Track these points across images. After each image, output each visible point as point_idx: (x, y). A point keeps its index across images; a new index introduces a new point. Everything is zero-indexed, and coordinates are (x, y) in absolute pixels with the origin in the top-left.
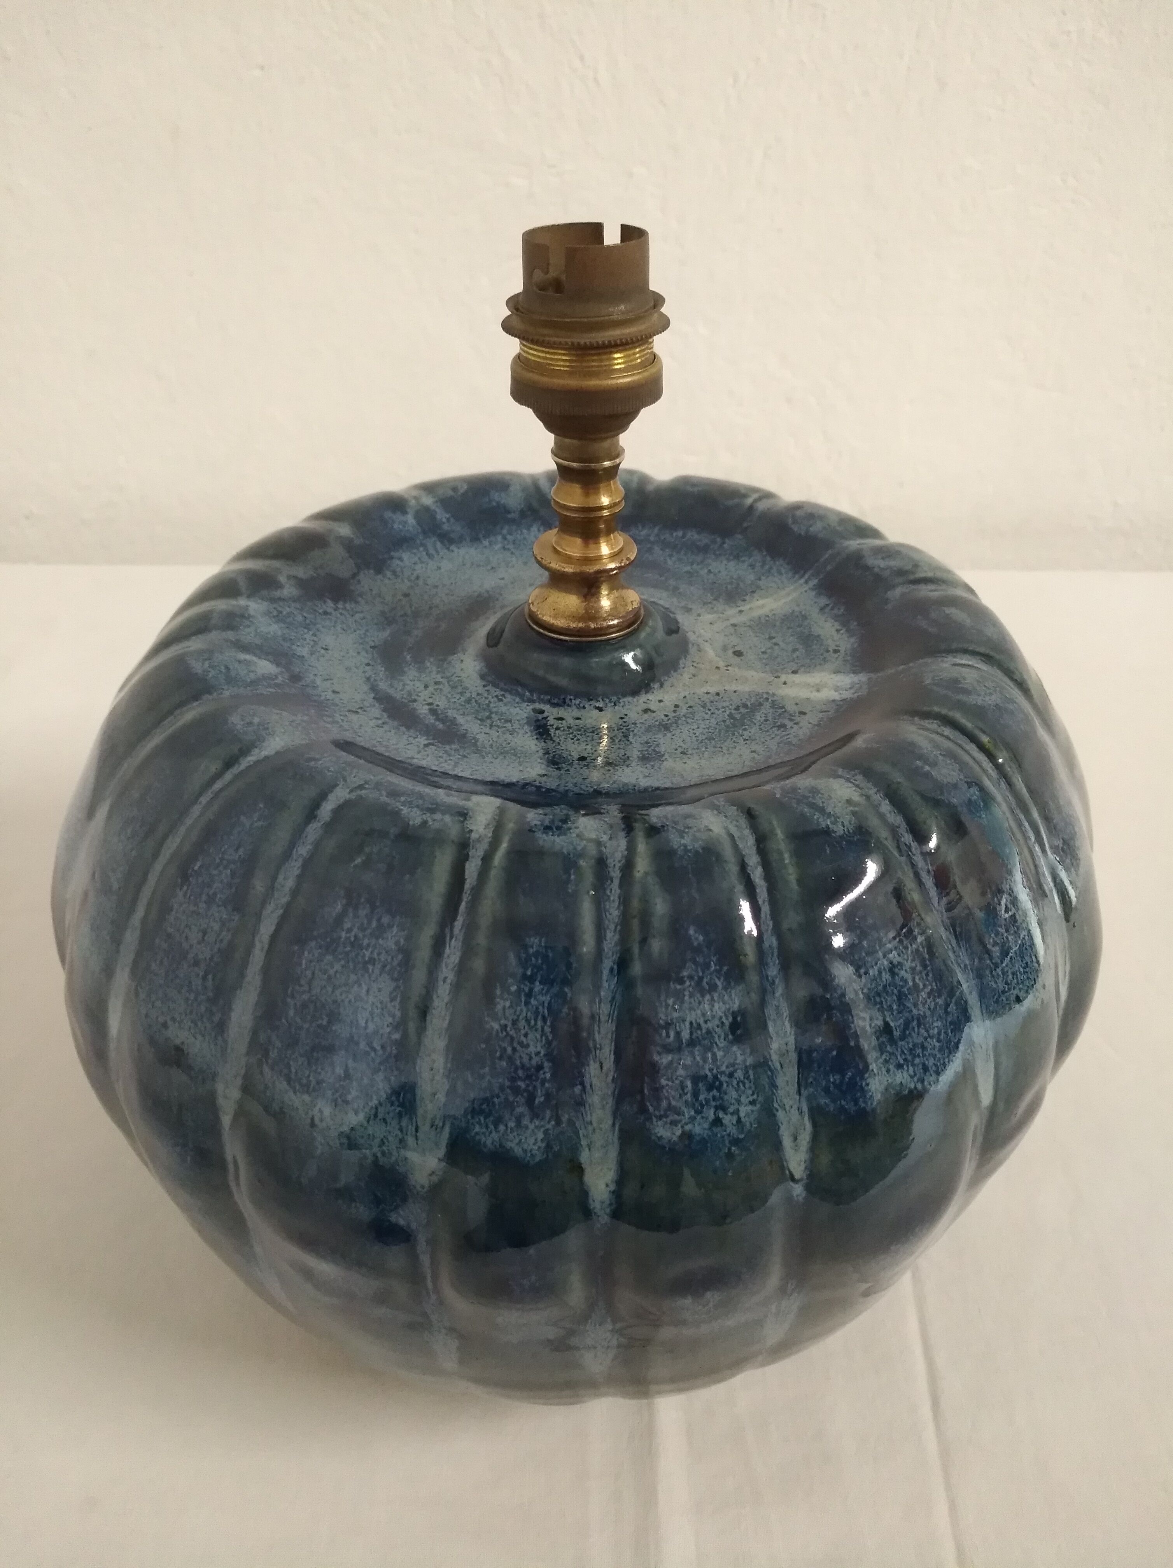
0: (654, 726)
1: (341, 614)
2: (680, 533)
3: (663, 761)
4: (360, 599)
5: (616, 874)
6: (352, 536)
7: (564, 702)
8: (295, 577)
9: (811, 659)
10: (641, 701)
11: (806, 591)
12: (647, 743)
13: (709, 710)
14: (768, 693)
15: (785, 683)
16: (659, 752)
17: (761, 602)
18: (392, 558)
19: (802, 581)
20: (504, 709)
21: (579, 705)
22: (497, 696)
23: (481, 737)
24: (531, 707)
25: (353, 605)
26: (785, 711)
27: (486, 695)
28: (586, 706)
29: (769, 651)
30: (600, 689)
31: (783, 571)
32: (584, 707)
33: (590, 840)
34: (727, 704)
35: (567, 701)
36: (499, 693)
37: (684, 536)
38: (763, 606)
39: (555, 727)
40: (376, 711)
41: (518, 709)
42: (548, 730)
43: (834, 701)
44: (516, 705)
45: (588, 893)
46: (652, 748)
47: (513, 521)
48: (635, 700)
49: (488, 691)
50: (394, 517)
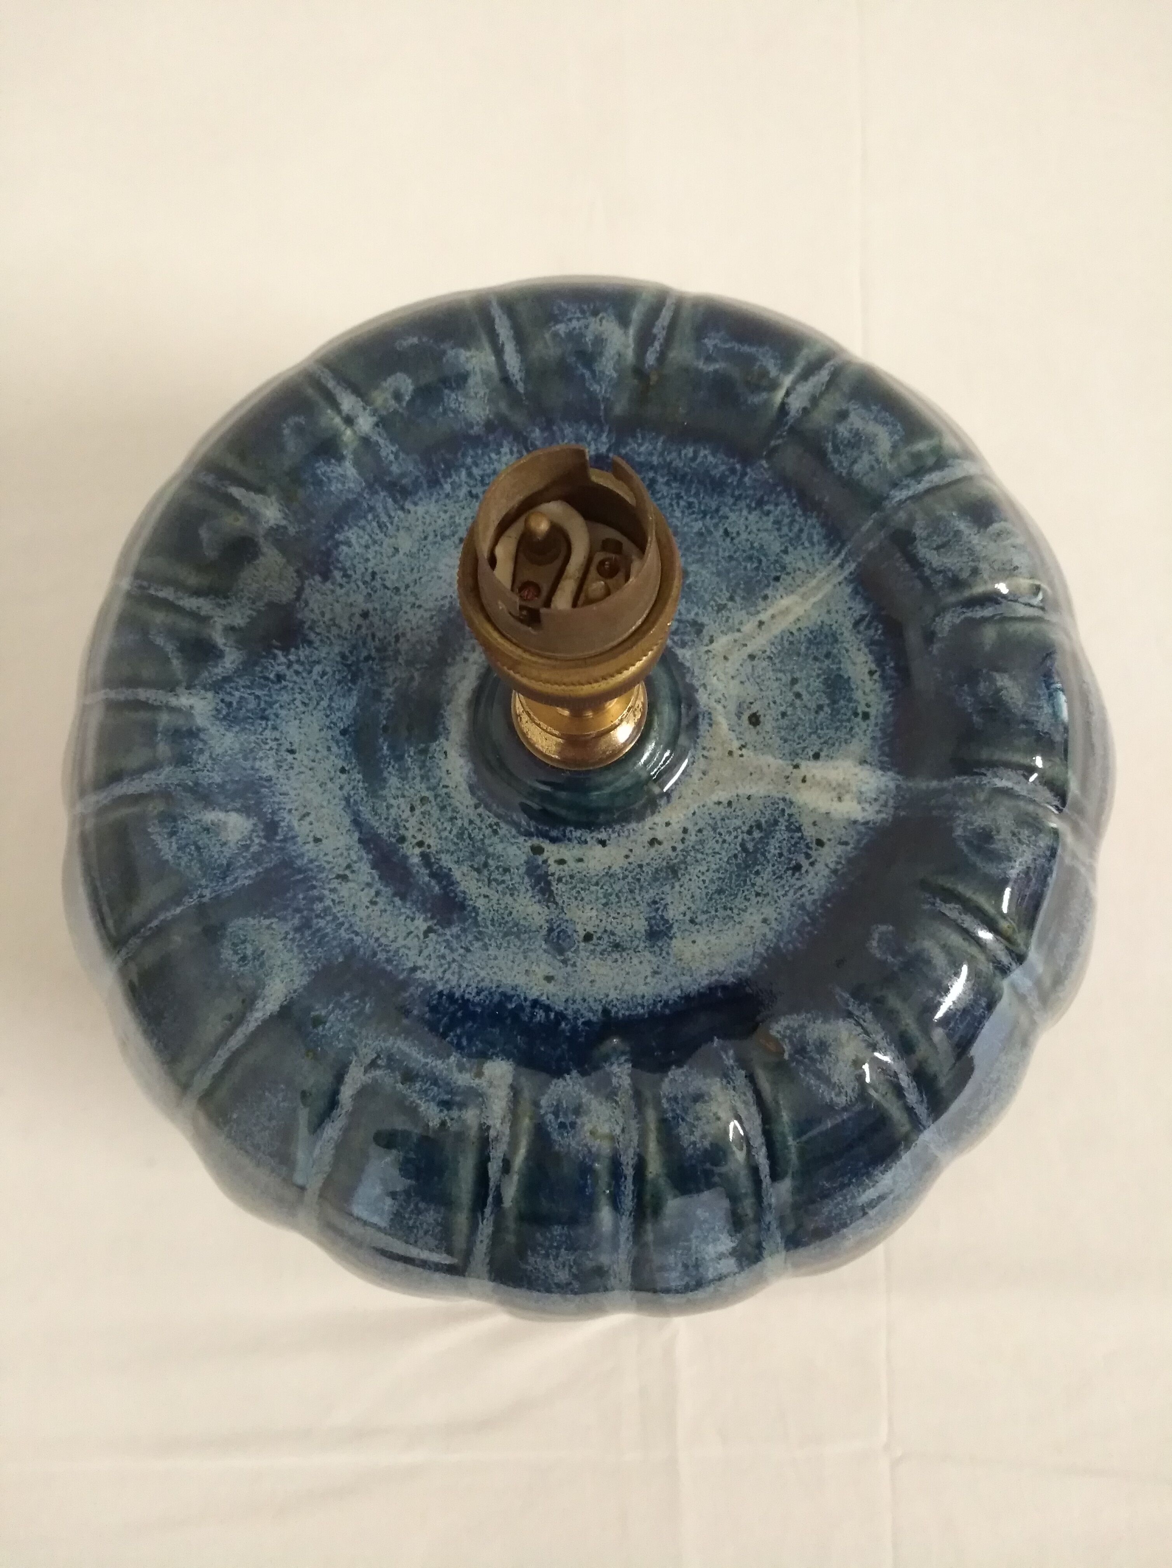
0: (661, 870)
1: (297, 673)
2: (689, 451)
3: (671, 938)
4: (312, 636)
5: (629, 1172)
6: (284, 523)
7: (564, 835)
9: (837, 729)
10: (647, 828)
11: (840, 583)
12: (655, 902)
13: (720, 834)
14: (784, 800)
15: (804, 780)
16: (667, 921)
17: (785, 602)
18: (337, 544)
19: (837, 561)
20: (500, 847)
21: (580, 838)
22: (491, 826)
23: (480, 903)
24: (529, 844)
25: (307, 651)
26: (801, 838)
27: (478, 821)
28: (588, 839)
29: (790, 711)
30: (602, 818)
31: (816, 538)
32: (586, 842)
33: (603, 1137)
34: (738, 822)
35: (568, 834)
36: (493, 820)
37: (696, 453)
38: (786, 611)
39: (556, 877)
40: (365, 871)
41: (515, 847)
42: (549, 884)
43: (855, 822)
44: (513, 840)
45: (604, 1192)
46: (660, 912)
48: (640, 825)
49: (480, 815)
50: (329, 470)
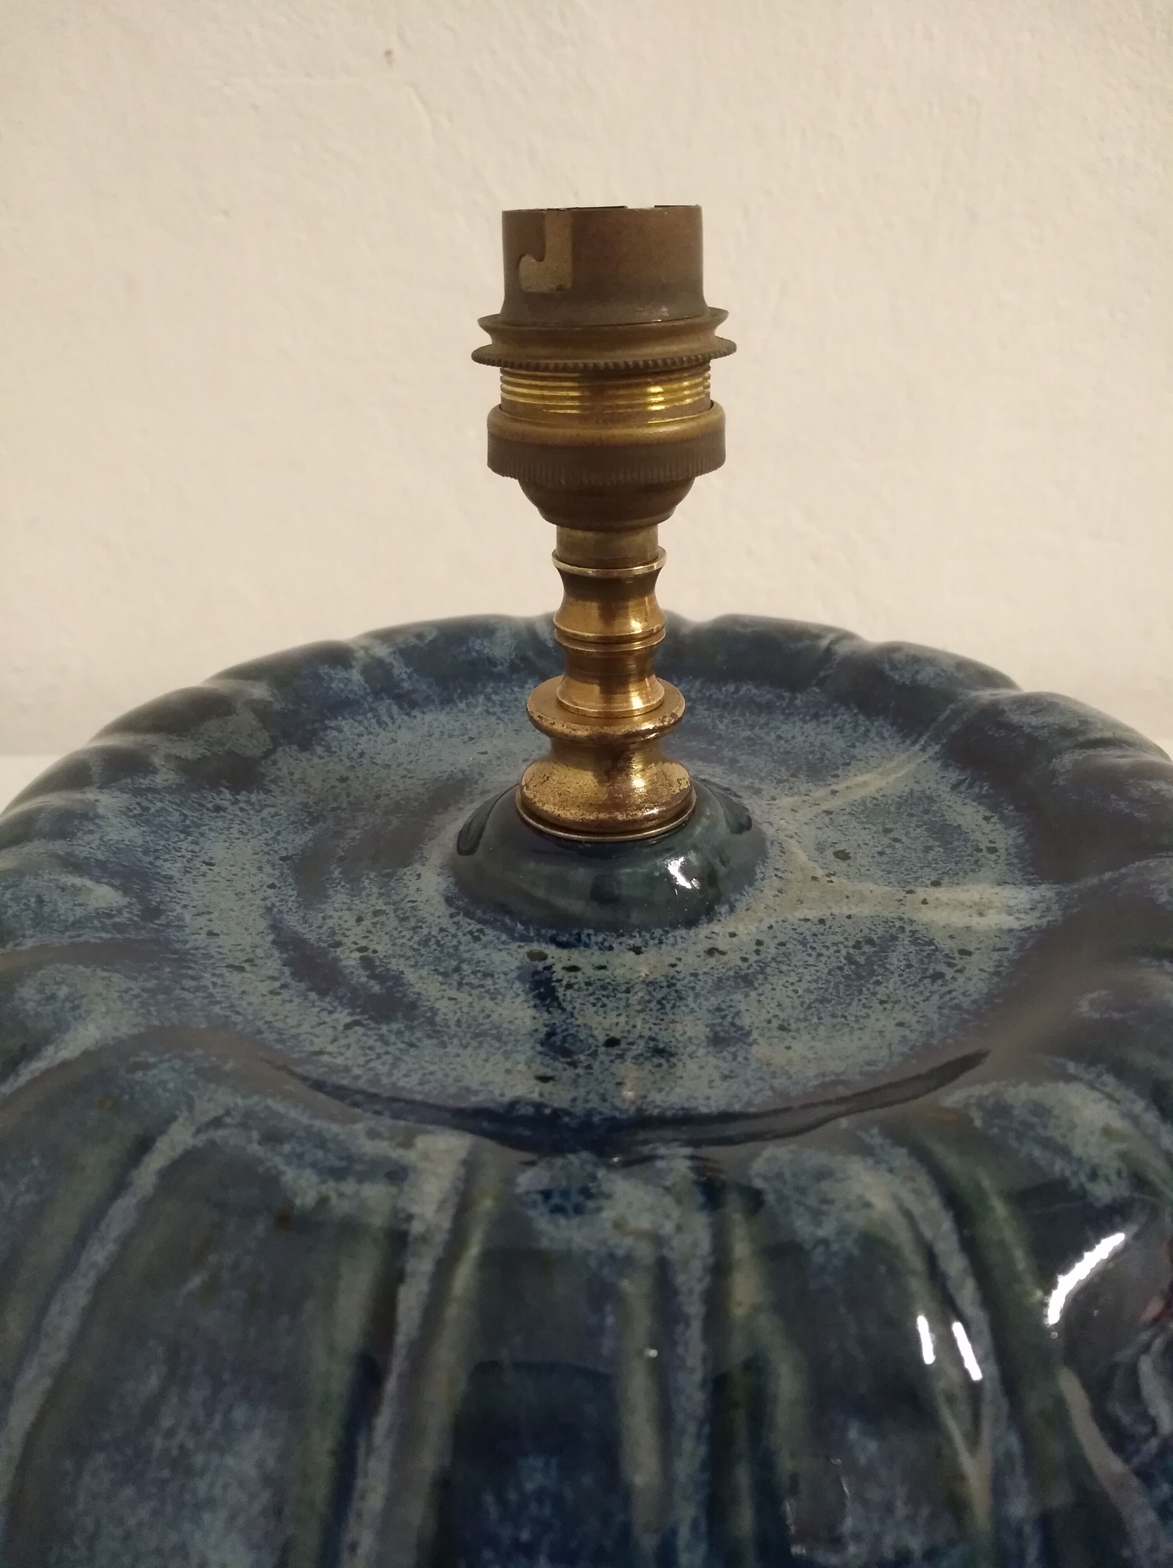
0: (728, 979)
1: (242, 810)
2: (731, 688)
3: (750, 1045)
4: (273, 787)
5: (694, 1308)
6: (271, 699)
7: (579, 940)
8: (178, 758)
9: (957, 863)
10: (702, 936)
11: (925, 762)
12: (719, 1009)
13: (813, 948)
14: (901, 919)
15: (924, 902)
16: (741, 1028)
17: (860, 779)
18: (326, 728)
19: (917, 747)
20: (481, 954)
21: (602, 944)
22: (471, 932)
23: (443, 1006)
24: (527, 949)
25: (262, 796)
26: (937, 950)
27: (453, 930)
28: (614, 946)
29: (888, 851)
30: (635, 917)
31: (886, 734)
32: (611, 948)
33: (640, 1235)
34: (839, 938)
35: (584, 938)
36: (475, 926)
37: (737, 691)
38: (865, 784)
39: (564, 983)
40: (273, 965)
41: (504, 953)
42: (553, 990)
43: (1011, 931)
44: (502, 947)
45: (640, 1353)
46: (729, 1019)
47: (500, 677)
48: (692, 932)
49: (457, 923)
50: (332, 672)
